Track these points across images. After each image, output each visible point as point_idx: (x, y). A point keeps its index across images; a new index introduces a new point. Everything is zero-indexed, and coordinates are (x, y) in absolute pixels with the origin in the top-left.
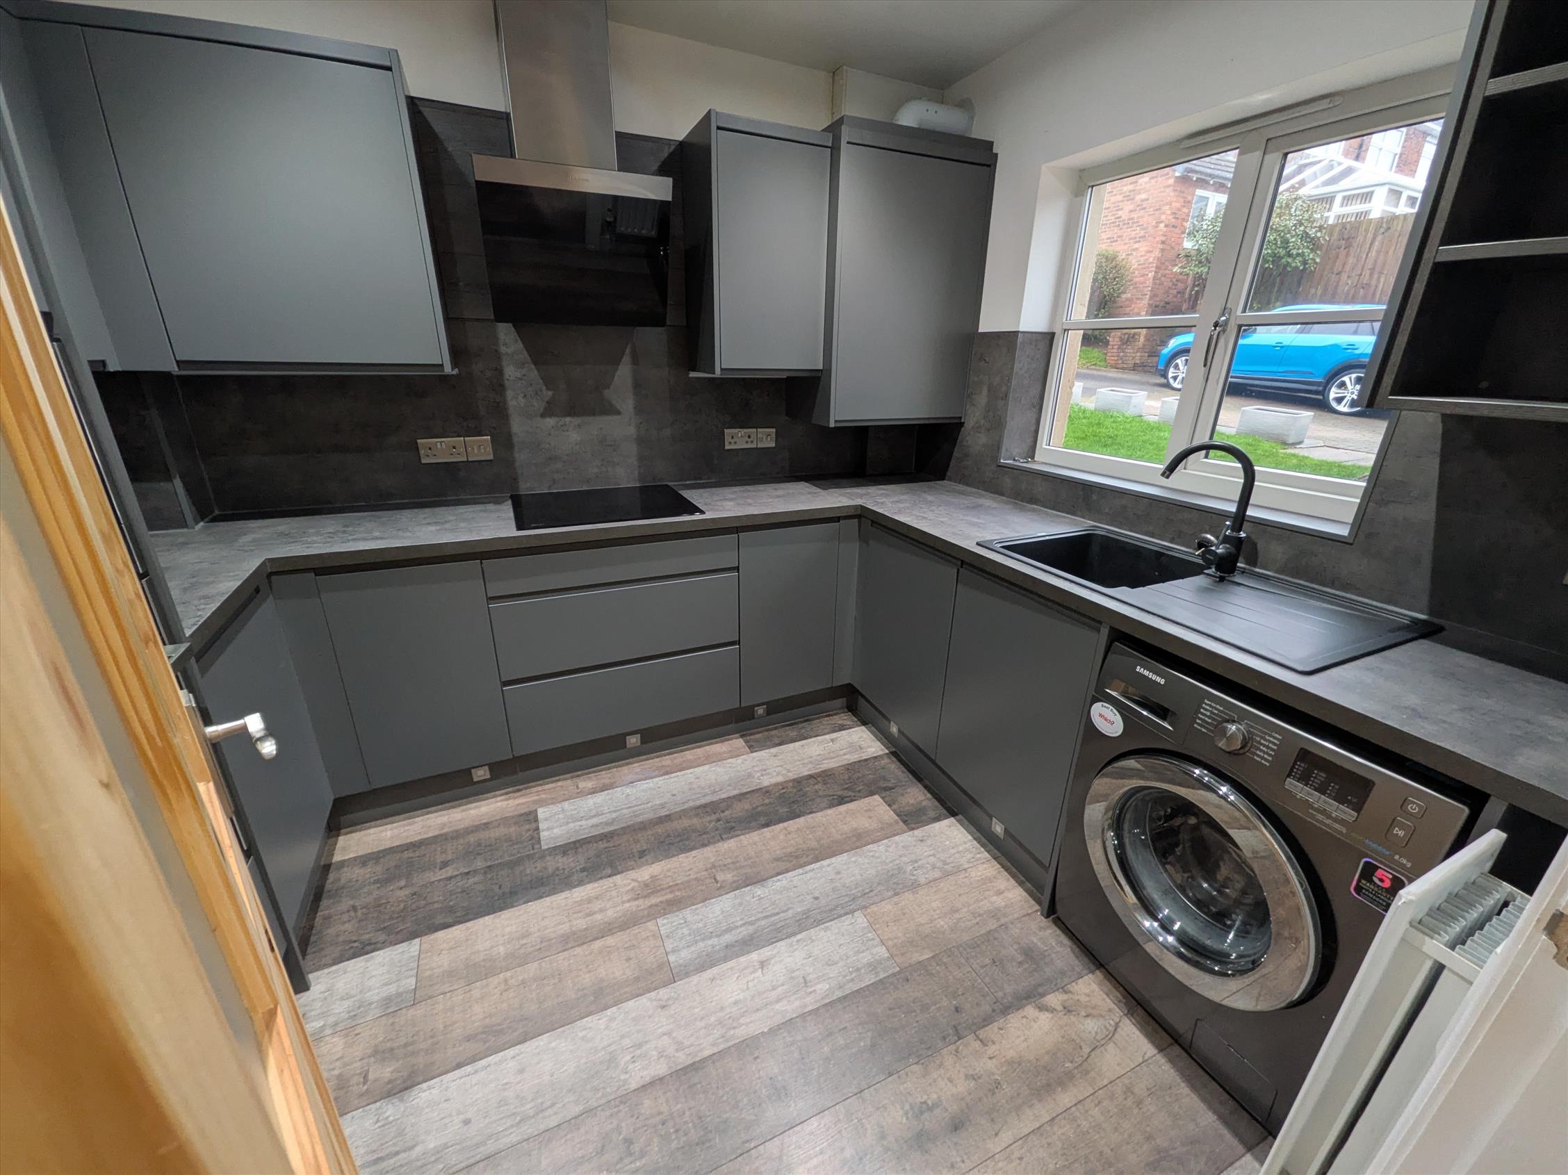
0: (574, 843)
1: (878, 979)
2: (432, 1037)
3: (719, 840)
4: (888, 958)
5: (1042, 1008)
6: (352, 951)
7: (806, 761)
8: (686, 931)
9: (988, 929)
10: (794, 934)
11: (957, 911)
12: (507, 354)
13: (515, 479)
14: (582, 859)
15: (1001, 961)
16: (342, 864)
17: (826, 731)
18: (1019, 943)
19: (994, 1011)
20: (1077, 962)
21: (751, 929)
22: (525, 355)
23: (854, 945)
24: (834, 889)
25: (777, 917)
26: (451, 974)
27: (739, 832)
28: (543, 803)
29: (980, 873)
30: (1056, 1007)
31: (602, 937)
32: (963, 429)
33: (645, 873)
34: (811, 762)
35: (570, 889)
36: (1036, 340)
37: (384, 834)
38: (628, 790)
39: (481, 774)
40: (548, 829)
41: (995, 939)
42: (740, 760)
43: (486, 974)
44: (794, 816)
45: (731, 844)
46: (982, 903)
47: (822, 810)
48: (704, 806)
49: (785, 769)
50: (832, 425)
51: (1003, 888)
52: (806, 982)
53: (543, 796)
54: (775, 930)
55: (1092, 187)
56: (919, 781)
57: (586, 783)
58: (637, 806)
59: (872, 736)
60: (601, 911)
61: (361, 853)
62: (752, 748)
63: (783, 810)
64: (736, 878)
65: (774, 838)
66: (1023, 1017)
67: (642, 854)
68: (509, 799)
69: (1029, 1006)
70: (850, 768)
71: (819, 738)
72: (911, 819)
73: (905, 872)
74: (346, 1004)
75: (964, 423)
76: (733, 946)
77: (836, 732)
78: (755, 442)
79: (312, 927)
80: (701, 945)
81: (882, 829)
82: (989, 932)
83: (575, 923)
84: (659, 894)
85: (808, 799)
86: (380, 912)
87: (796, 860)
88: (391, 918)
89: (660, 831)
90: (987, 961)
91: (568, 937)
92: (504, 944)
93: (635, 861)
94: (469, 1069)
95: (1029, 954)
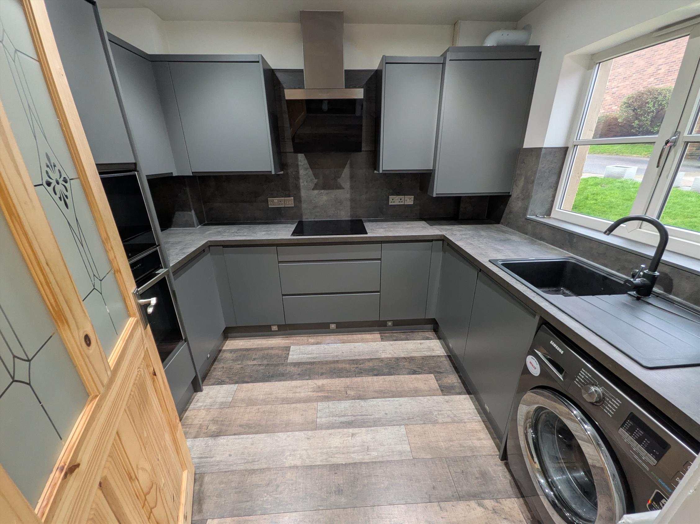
0: (299, 363)
1: (400, 459)
2: (230, 421)
3: (354, 377)
4: (410, 451)
5: (479, 505)
6: (218, 382)
7: (405, 350)
8: (327, 411)
9: (465, 455)
10: (371, 427)
11: (453, 441)
12: (301, 165)
13: (301, 215)
14: (300, 369)
15: (467, 473)
16: (225, 350)
17: (419, 338)
18: (480, 468)
19: (453, 496)
20: (511, 489)
21: (353, 418)
22: (308, 166)
23: (396, 440)
24: (396, 412)
25: (366, 417)
26: (243, 400)
27: (364, 375)
28: (294, 344)
29: (472, 427)
30: (489, 508)
31: (296, 403)
32: (510, 198)
33: (320, 382)
34: (407, 352)
35: (292, 381)
36: (555, 152)
37: (240, 343)
38: (326, 347)
39: (275, 328)
40: (292, 355)
41: (468, 461)
42: (375, 344)
43: (253, 404)
44: (390, 374)
45: (358, 379)
46: (467, 441)
47: (403, 374)
48: (353, 360)
49: (394, 352)
50: (434, 196)
51: (482, 438)
52: (368, 449)
53: (295, 342)
54: (363, 422)
55: (600, 63)
56: (457, 373)
57: (312, 340)
58: (327, 354)
59: (441, 346)
60: (300, 392)
61: (231, 348)
62: (382, 339)
63: (386, 371)
64: (355, 395)
65: (377, 382)
66: (467, 505)
67: (322, 374)
68: (283, 340)
69: (473, 501)
70: (424, 358)
71: (415, 341)
72: (446, 390)
73: (433, 414)
74: (211, 400)
75: (511, 195)
76: (344, 423)
77: (424, 340)
78: (403, 202)
79: (210, 371)
80: (331, 418)
81: (429, 391)
82: (465, 457)
83: (289, 394)
84: (323, 392)
85: (399, 368)
86: (230, 371)
87: (383, 394)
88: (232, 374)
89: (332, 366)
90: (459, 470)
91: (284, 399)
92: (263, 395)
93: (319, 376)
94: (237, 437)
95: (484, 475)
